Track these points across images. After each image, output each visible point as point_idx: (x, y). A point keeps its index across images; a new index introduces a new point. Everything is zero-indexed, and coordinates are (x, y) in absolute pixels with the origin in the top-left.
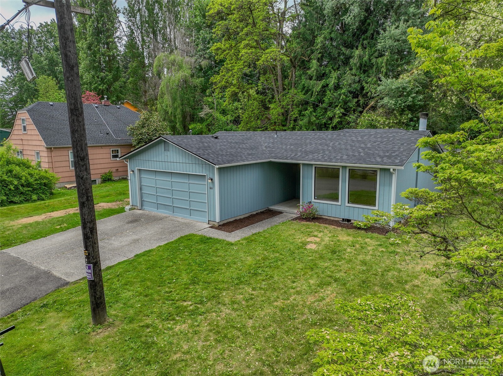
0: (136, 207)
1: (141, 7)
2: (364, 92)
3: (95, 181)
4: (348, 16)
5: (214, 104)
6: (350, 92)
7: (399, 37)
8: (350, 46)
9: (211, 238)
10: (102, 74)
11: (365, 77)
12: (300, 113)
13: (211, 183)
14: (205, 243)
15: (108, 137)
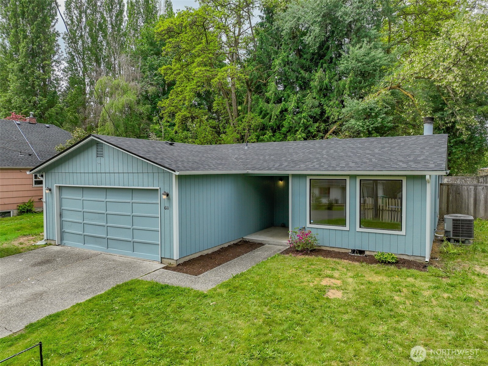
0: (53, 242)
1: (83, 33)
2: (326, 115)
3: (9, 212)
4: (308, 36)
5: (162, 132)
6: (311, 117)
7: (362, 58)
8: (308, 70)
9: (167, 286)
10: (35, 98)
11: (325, 101)
12: (258, 138)
13: (166, 201)
14: (157, 295)
15: (30, 158)
